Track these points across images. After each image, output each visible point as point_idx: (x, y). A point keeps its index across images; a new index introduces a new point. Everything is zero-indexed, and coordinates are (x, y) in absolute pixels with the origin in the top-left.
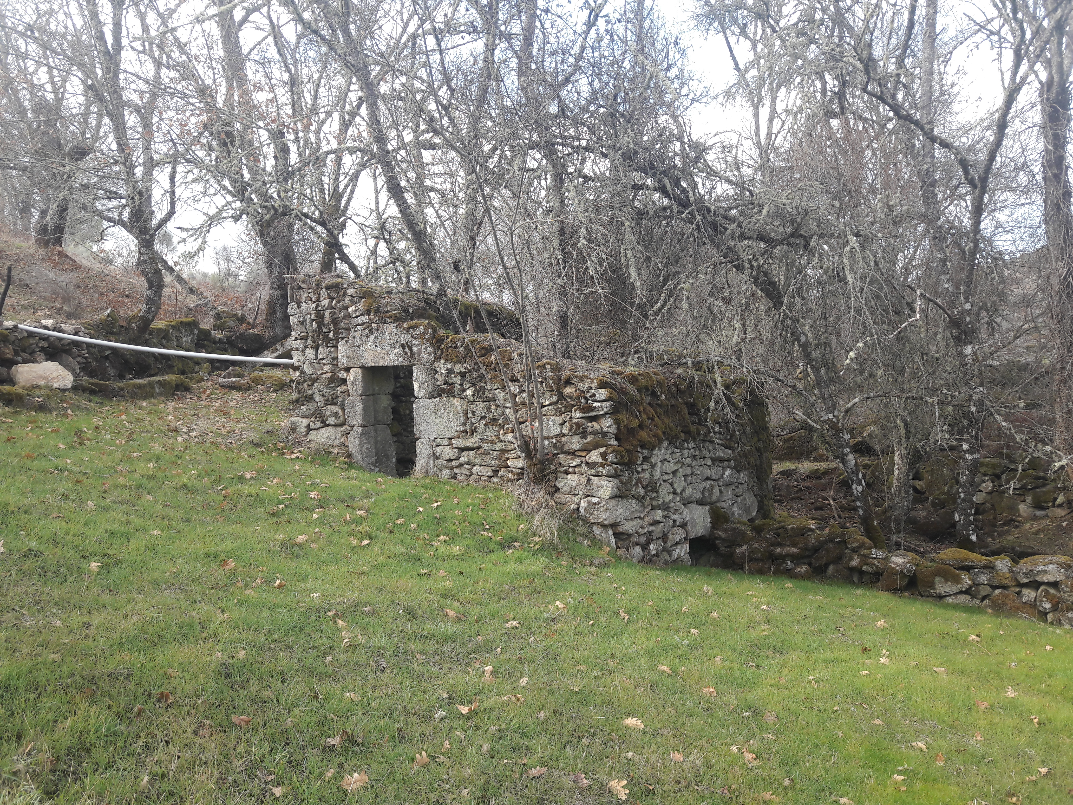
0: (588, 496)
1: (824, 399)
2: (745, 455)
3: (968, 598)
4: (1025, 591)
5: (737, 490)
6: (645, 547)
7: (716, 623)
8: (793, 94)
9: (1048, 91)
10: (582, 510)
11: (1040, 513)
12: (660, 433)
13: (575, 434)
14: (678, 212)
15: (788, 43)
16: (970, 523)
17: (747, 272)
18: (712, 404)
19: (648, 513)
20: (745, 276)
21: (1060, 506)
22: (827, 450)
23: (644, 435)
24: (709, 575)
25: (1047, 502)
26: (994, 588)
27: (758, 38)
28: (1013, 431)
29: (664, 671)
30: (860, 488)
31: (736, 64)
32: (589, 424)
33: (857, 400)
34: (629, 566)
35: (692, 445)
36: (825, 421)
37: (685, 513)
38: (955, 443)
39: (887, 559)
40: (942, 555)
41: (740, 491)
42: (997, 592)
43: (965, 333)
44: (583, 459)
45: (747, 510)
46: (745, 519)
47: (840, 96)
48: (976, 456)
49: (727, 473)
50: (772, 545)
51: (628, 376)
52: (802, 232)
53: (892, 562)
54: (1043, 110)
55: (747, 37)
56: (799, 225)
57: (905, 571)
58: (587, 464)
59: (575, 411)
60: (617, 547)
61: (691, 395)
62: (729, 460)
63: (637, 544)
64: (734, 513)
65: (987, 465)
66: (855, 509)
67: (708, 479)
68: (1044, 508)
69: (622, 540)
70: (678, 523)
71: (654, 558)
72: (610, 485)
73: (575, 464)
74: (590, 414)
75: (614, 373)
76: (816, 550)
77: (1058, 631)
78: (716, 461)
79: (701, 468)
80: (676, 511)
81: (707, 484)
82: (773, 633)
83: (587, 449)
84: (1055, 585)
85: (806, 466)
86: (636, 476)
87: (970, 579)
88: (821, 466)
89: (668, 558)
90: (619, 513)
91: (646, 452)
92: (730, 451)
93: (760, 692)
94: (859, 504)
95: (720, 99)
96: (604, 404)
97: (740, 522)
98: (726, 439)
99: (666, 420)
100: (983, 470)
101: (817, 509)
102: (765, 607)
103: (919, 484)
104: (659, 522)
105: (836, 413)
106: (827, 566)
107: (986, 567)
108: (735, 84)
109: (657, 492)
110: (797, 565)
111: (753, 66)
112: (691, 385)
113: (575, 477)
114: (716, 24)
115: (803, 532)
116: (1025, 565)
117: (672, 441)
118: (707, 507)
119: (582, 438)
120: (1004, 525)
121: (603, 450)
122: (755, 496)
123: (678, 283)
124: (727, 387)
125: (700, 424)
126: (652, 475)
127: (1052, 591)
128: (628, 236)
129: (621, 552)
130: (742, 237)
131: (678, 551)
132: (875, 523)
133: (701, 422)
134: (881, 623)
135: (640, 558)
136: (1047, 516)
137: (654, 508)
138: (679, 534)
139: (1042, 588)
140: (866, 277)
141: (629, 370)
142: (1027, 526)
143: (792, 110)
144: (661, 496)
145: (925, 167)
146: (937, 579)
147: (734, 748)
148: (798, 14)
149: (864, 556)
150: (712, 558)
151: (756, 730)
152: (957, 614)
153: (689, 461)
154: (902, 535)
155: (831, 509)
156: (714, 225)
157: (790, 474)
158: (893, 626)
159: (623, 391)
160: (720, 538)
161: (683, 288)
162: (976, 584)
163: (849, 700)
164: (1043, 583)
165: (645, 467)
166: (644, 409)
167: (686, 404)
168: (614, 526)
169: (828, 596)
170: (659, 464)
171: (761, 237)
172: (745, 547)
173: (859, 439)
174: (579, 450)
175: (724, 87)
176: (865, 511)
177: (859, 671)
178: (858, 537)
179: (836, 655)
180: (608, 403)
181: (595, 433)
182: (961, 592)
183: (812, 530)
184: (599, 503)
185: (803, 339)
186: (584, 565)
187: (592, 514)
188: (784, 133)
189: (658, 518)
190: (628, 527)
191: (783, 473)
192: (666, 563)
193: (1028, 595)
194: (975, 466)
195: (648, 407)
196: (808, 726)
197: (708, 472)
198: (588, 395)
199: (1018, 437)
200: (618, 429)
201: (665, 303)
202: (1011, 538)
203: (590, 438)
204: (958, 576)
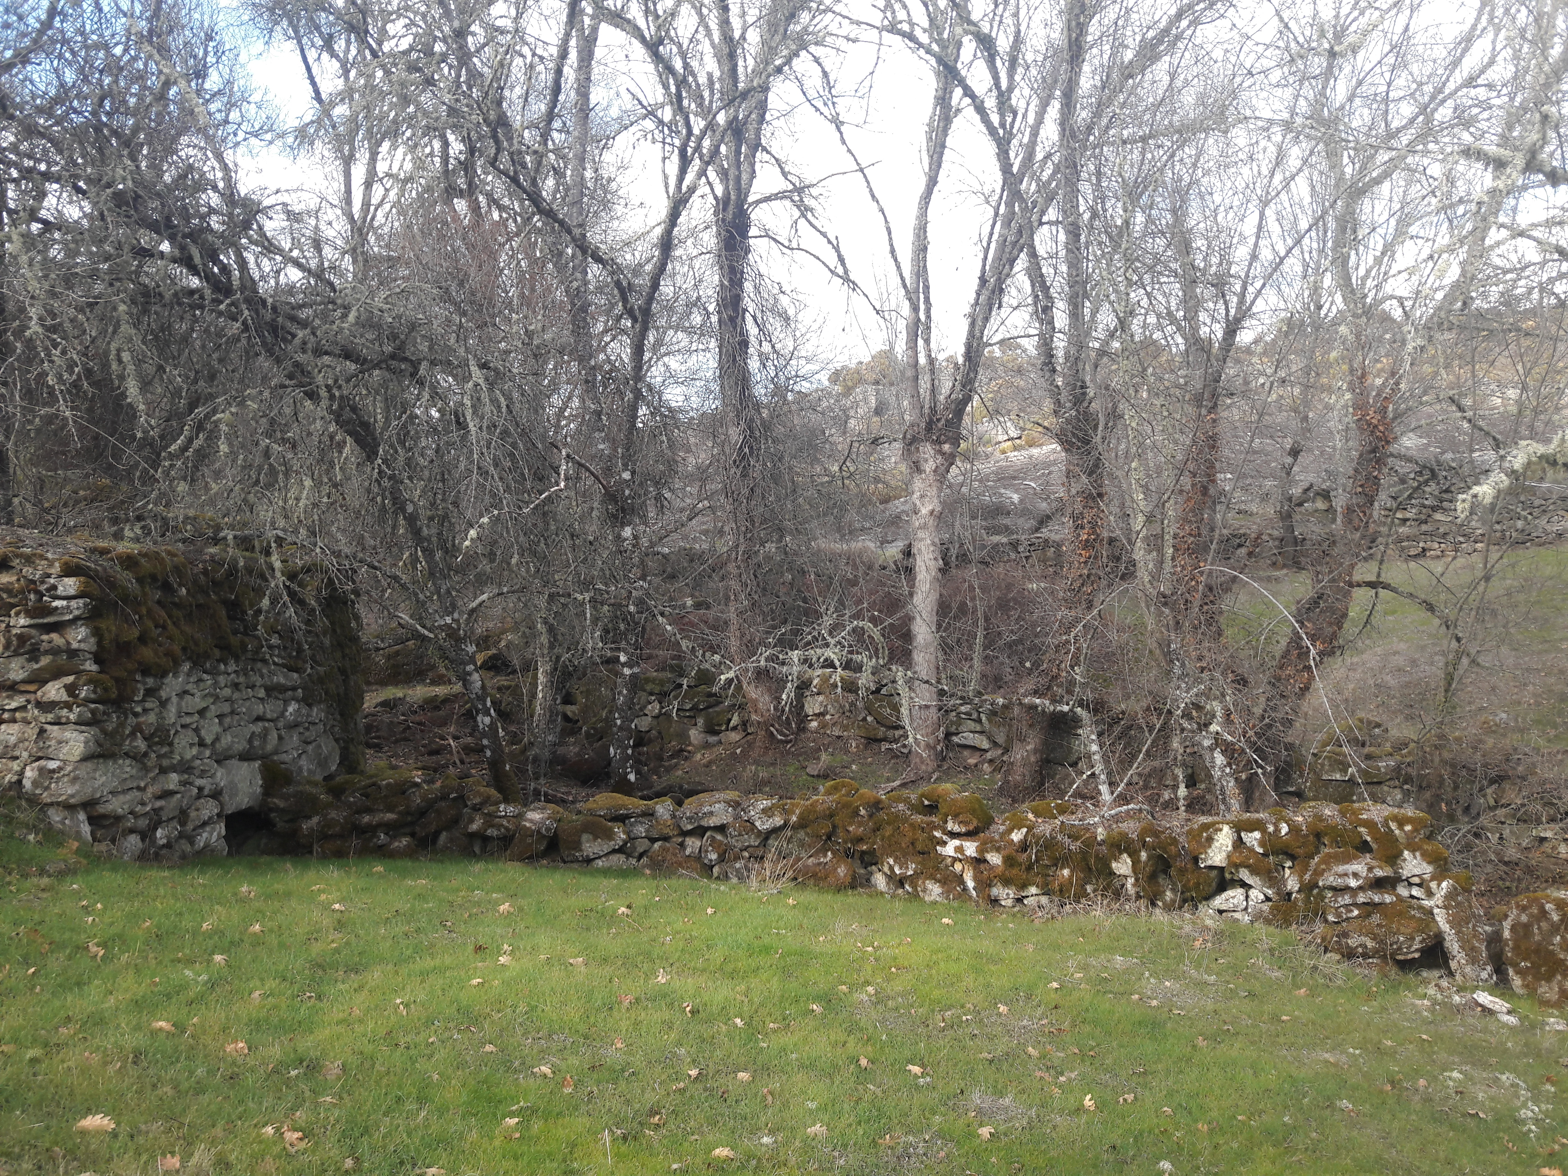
0: (39, 758)
1: (439, 596)
2: (321, 680)
3: (622, 857)
4: (689, 841)
5: (307, 734)
6: (146, 835)
7: (257, 941)
8: (401, 150)
9: (724, 210)
10: (27, 783)
11: (712, 739)
12: (176, 648)
13: (16, 654)
14: (213, 300)
15: (394, 78)
16: (629, 757)
17: (324, 403)
18: (266, 602)
19: (154, 779)
20: (321, 411)
21: (735, 728)
22: (447, 669)
23: (147, 653)
24: (254, 867)
25: (720, 725)
26: (653, 840)
27: (351, 58)
28: (678, 636)
29: (161, 1029)
30: (487, 720)
31: (317, 92)
32: (45, 637)
33: (484, 597)
34: (114, 869)
35: (232, 667)
36: (440, 627)
37: (219, 774)
38: (609, 654)
39: (520, 816)
40: (591, 804)
41: (311, 734)
42: (657, 845)
43: (623, 510)
44: (32, 697)
45: (323, 763)
46: (319, 777)
47: (467, 166)
48: (636, 670)
49: (290, 709)
50: (359, 812)
51: (119, 557)
52: (408, 354)
53: (527, 820)
54: (719, 234)
55: (333, 54)
56: (403, 342)
57: (543, 831)
58: (39, 705)
59: (17, 614)
60: (94, 840)
61: (232, 589)
62: (294, 689)
63: (132, 831)
64: (300, 768)
65: (653, 681)
66: (481, 750)
67: (259, 719)
68: (717, 733)
69: (104, 827)
70: (206, 792)
71: (164, 852)
72: (82, 738)
73: (14, 705)
74: (46, 621)
75: (93, 550)
76: (423, 813)
77: (722, 888)
78: (272, 690)
79: (248, 703)
80: (203, 774)
81: (257, 728)
82: (348, 943)
83: (39, 679)
84: (721, 829)
85: (419, 692)
86: (132, 720)
87: (624, 832)
88: (440, 691)
89: (188, 848)
90: (97, 784)
91: (150, 681)
92: (295, 675)
93: (322, 1034)
94: (485, 742)
95: (290, 140)
96: (74, 604)
97: (309, 782)
98: (290, 656)
99: (188, 629)
100: (648, 687)
101: (432, 753)
102: (337, 906)
103: (570, 710)
104: (172, 793)
105: (456, 615)
106: (436, 835)
107: (645, 814)
108: (312, 122)
109: (171, 744)
110: (394, 838)
111: (342, 100)
112: (233, 571)
113: (14, 728)
114: (285, 23)
115: (403, 788)
116: (690, 806)
117: (198, 660)
118: (257, 764)
119: (29, 660)
120: (672, 757)
121: (70, 679)
122: (337, 740)
123: (214, 411)
124: (292, 576)
125: (245, 634)
126: (162, 718)
127: (719, 837)
128: (126, 329)
129: (103, 847)
130: (319, 352)
131: (205, 835)
132: (508, 767)
133: (249, 630)
134: (504, 907)
135: (137, 853)
136: (720, 742)
137: (163, 771)
138: (209, 809)
139: (708, 834)
140: (495, 426)
141: (124, 547)
142: (698, 756)
143: (398, 175)
144: (177, 751)
145: (575, 284)
146: (585, 837)
147: (269, 1130)
148: (410, 39)
149: (489, 815)
150: (264, 841)
151: (307, 1094)
152: (605, 882)
153: (227, 692)
154: (542, 781)
155: (451, 753)
156: (274, 328)
157: (395, 706)
158: (521, 909)
159: (111, 584)
160: (277, 809)
161: (220, 420)
162: (632, 839)
163: (451, 1025)
164: (709, 828)
165: (148, 705)
166: (149, 611)
167: (225, 602)
168: (88, 805)
169: (435, 879)
170: (175, 699)
171: (347, 354)
172: (315, 819)
173: (494, 651)
174: (24, 682)
175: (296, 123)
176: (493, 752)
177: (470, 979)
178: (482, 789)
179: (437, 962)
180: (81, 602)
181: (55, 651)
182: (614, 851)
183: (417, 785)
184: (60, 769)
185: (410, 509)
186: (25, 876)
187: (47, 788)
188: (387, 207)
189: (172, 787)
190: (116, 805)
191: (385, 704)
192: (184, 857)
193: (693, 844)
194: (635, 684)
195: (157, 609)
196: (388, 1073)
197: (259, 709)
198: (43, 588)
199: (685, 644)
200: (99, 643)
201: (190, 441)
202: (680, 772)
203: (45, 661)
204: (611, 830)
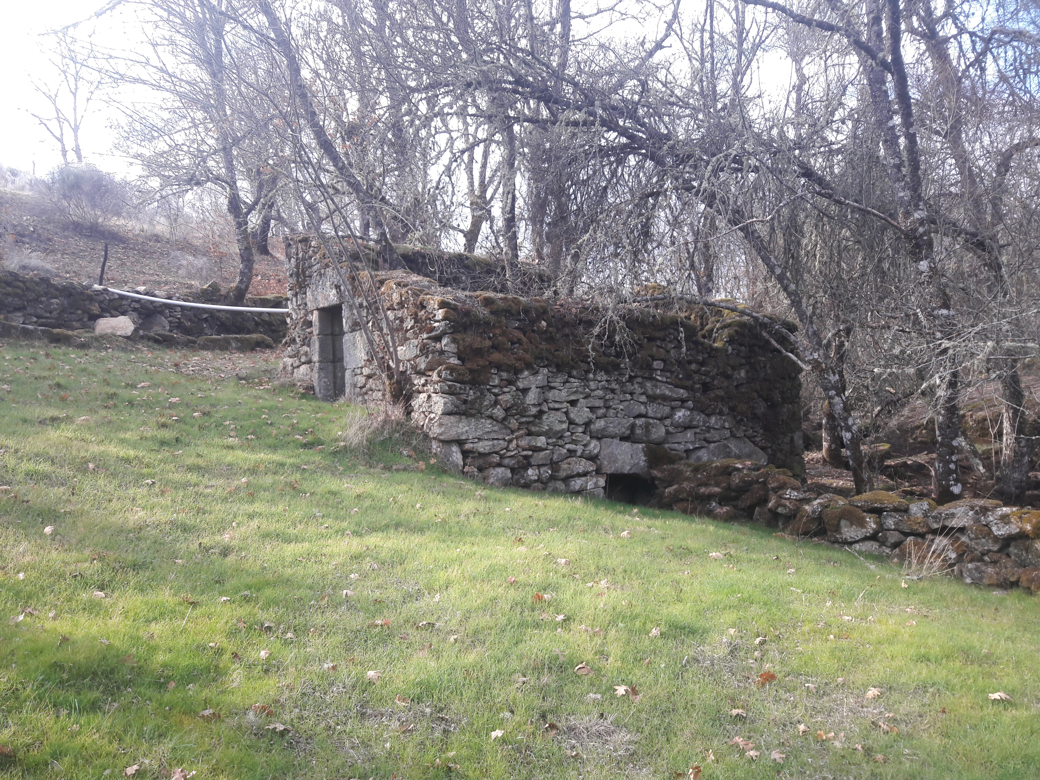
0: (430, 413)
3: (876, 545)
4: (936, 539)
6: (516, 470)
10: (425, 426)
12: (529, 357)
13: (423, 354)
19: (520, 437)
26: (906, 534)
32: (434, 344)
34: (479, 484)
35: (603, 377)
37: (593, 445)
40: (855, 497)
42: (909, 539)
44: (428, 378)
49: (679, 414)
51: (482, 299)
57: (817, 515)
59: (424, 332)
60: (465, 464)
62: (683, 400)
63: (499, 465)
67: (640, 416)
69: (474, 458)
70: (578, 454)
71: (534, 484)
72: (444, 401)
73: (422, 382)
74: (432, 335)
76: (740, 490)
78: (657, 399)
79: (625, 403)
80: (574, 441)
81: (639, 421)
83: (430, 368)
84: (963, 530)
86: (490, 397)
87: (875, 523)
89: (562, 487)
91: (505, 375)
92: (682, 391)
96: (442, 324)
104: (540, 449)
105: (821, 352)
106: (753, 508)
107: (898, 510)
110: (722, 506)
113: (424, 395)
116: (944, 508)
117: (563, 368)
118: (641, 445)
119: (427, 358)
121: (441, 368)
126: (518, 398)
127: (960, 538)
129: (468, 469)
131: (581, 482)
135: (507, 480)
137: (530, 433)
138: (583, 466)
139: (952, 534)
144: (545, 424)
146: (843, 522)
149: (780, 496)
153: (599, 393)
160: (657, 478)
164: (953, 529)
165: (505, 389)
166: (504, 332)
168: (459, 442)
170: (535, 390)
172: (675, 487)
174: (427, 370)
178: (782, 477)
180: (445, 322)
181: (436, 352)
182: (866, 539)
187: (430, 429)
189: (540, 445)
190: (482, 446)
192: (557, 490)
193: (939, 542)
198: (432, 317)
200: (458, 347)
203: (430, 357)
204: (863, 518)
